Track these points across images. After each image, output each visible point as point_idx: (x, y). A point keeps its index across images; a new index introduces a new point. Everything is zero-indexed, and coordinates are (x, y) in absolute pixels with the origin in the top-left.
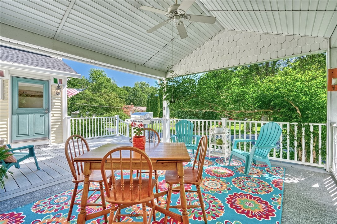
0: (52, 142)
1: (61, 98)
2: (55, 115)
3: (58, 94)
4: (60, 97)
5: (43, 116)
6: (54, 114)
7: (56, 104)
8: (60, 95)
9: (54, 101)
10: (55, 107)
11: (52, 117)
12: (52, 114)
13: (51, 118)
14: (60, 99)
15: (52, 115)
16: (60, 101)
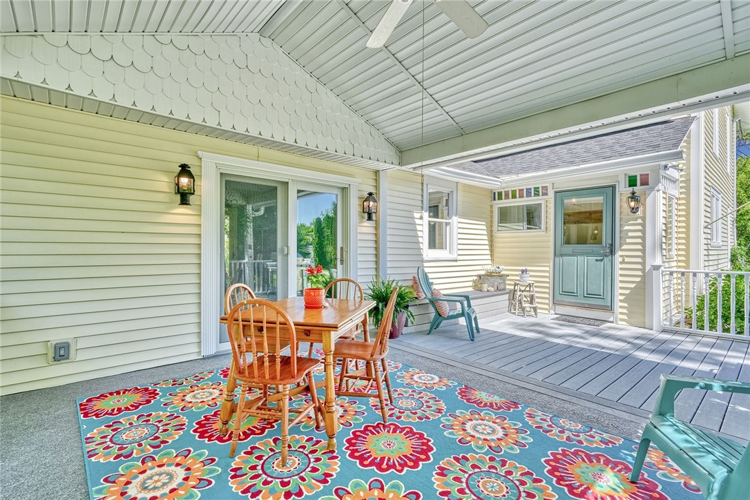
0: (621, 320)
1: (644, 218)
2: (627, 260)
3: (634, 210)
4: (640, 218)
5: (602, 260)
6: (627, 256)
7: (630, 234)
8: (639, 213)
9: (626, 228)
10: (628, 241)
11: (621, 263)
12: (621, 256)
13: (618, 266)
14: (640, 221)
15: (621, 259)
16: (640, 228)
